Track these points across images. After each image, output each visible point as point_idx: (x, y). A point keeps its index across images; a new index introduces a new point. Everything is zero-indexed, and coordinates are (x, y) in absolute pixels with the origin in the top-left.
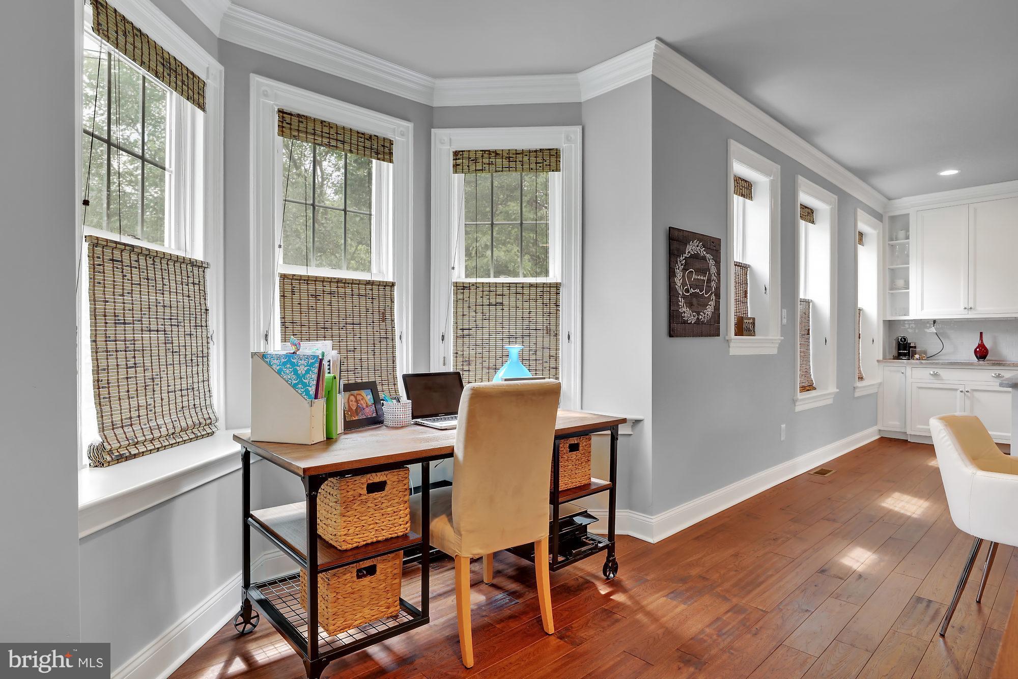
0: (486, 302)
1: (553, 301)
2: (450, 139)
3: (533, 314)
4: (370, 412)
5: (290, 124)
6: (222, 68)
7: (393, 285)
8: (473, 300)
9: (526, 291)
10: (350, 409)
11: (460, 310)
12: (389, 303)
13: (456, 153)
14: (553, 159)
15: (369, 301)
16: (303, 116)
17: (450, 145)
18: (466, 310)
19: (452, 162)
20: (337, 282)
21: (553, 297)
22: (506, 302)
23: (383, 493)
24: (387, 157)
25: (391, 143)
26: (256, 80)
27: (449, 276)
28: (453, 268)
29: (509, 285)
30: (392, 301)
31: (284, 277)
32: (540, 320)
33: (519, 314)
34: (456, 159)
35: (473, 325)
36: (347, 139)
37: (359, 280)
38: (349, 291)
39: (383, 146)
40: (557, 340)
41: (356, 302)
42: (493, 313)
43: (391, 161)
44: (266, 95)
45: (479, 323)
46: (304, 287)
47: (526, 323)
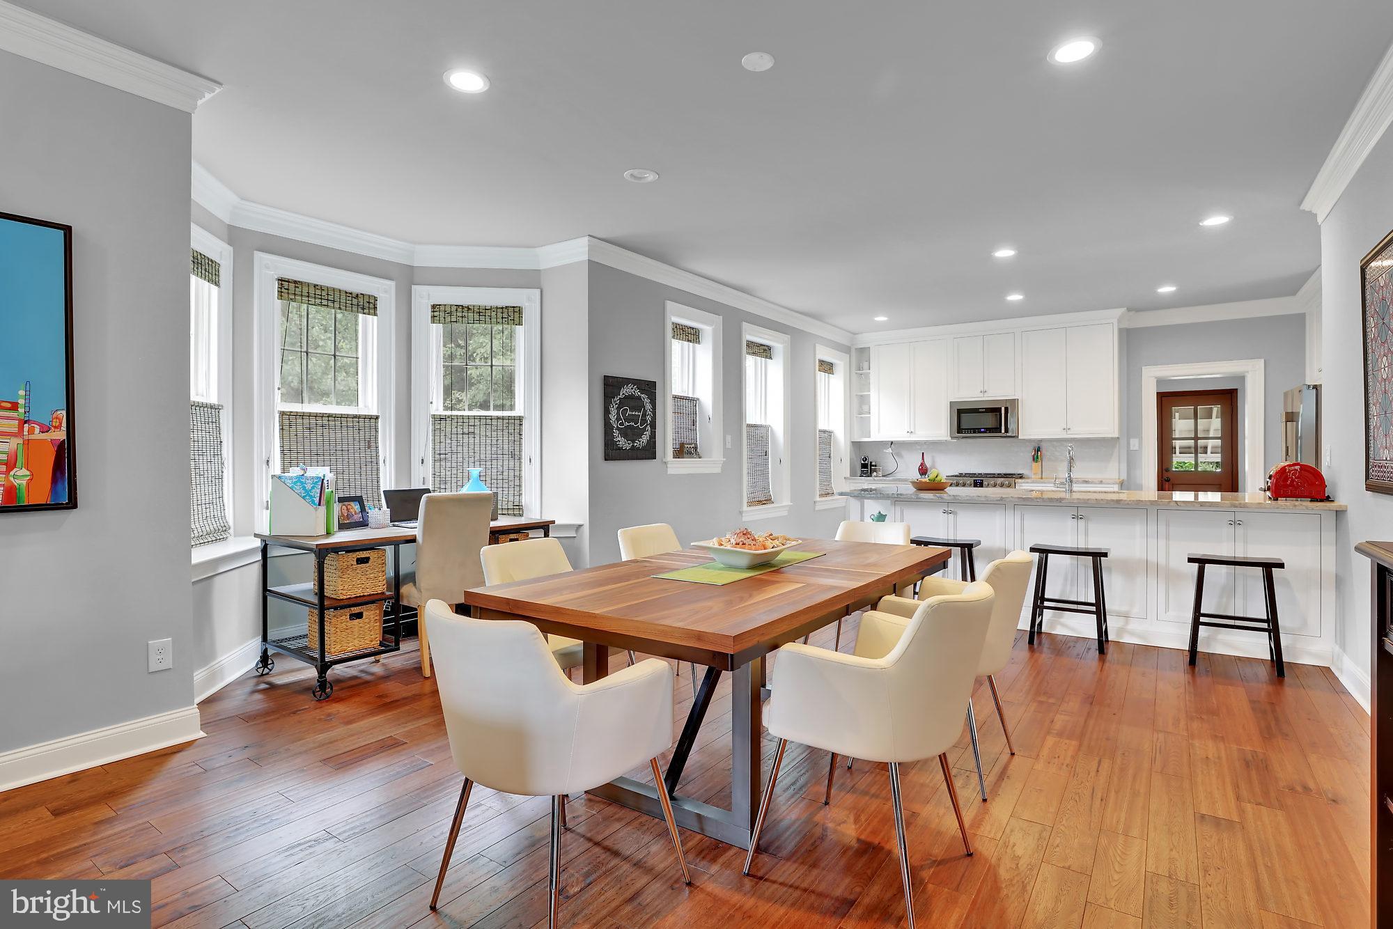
0: (460, 431)
1: (517, 431)
2: (429, 295)
3: (500, 442)
4: (358, 518)
5: (288, 289)
6: (231, 249)
7: (377, 418)
8: (448, 430)
9: (494, 422)
10: (343, 515)
11: (437, 438)
12: (373, 433)
13: (434, 307)
14: (517, 315)
15: (356, 432)
16: (299, 282)
17: (429, 299)
18: (443, 437)
19: (430, 314)
20: (328, 417)
21: (517, 427)
22: (477, 431)
23: (367, 565)
24: (372, 311)
25: (376, 300)
26: (258, 255)
27: (428, 409)
28: (431, 403)
29: (480, 418)
30: (377, 431)
31: (282, 414)
32: (506, 447)
33: (489, 441)
34: (434, 312)
35: (448, 450)
36: (337, 299)
37: (348, 415)
38: (338, 423)
39: (369, 302)
40: (520, 463)
41: (345, 433)
42: (466, 440)
43: (375, 314)
44: (268, 268)
45: (454, 449)
46: (300, 421)
47: (494, 449)
